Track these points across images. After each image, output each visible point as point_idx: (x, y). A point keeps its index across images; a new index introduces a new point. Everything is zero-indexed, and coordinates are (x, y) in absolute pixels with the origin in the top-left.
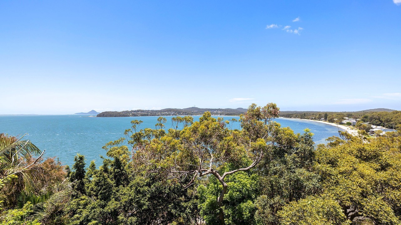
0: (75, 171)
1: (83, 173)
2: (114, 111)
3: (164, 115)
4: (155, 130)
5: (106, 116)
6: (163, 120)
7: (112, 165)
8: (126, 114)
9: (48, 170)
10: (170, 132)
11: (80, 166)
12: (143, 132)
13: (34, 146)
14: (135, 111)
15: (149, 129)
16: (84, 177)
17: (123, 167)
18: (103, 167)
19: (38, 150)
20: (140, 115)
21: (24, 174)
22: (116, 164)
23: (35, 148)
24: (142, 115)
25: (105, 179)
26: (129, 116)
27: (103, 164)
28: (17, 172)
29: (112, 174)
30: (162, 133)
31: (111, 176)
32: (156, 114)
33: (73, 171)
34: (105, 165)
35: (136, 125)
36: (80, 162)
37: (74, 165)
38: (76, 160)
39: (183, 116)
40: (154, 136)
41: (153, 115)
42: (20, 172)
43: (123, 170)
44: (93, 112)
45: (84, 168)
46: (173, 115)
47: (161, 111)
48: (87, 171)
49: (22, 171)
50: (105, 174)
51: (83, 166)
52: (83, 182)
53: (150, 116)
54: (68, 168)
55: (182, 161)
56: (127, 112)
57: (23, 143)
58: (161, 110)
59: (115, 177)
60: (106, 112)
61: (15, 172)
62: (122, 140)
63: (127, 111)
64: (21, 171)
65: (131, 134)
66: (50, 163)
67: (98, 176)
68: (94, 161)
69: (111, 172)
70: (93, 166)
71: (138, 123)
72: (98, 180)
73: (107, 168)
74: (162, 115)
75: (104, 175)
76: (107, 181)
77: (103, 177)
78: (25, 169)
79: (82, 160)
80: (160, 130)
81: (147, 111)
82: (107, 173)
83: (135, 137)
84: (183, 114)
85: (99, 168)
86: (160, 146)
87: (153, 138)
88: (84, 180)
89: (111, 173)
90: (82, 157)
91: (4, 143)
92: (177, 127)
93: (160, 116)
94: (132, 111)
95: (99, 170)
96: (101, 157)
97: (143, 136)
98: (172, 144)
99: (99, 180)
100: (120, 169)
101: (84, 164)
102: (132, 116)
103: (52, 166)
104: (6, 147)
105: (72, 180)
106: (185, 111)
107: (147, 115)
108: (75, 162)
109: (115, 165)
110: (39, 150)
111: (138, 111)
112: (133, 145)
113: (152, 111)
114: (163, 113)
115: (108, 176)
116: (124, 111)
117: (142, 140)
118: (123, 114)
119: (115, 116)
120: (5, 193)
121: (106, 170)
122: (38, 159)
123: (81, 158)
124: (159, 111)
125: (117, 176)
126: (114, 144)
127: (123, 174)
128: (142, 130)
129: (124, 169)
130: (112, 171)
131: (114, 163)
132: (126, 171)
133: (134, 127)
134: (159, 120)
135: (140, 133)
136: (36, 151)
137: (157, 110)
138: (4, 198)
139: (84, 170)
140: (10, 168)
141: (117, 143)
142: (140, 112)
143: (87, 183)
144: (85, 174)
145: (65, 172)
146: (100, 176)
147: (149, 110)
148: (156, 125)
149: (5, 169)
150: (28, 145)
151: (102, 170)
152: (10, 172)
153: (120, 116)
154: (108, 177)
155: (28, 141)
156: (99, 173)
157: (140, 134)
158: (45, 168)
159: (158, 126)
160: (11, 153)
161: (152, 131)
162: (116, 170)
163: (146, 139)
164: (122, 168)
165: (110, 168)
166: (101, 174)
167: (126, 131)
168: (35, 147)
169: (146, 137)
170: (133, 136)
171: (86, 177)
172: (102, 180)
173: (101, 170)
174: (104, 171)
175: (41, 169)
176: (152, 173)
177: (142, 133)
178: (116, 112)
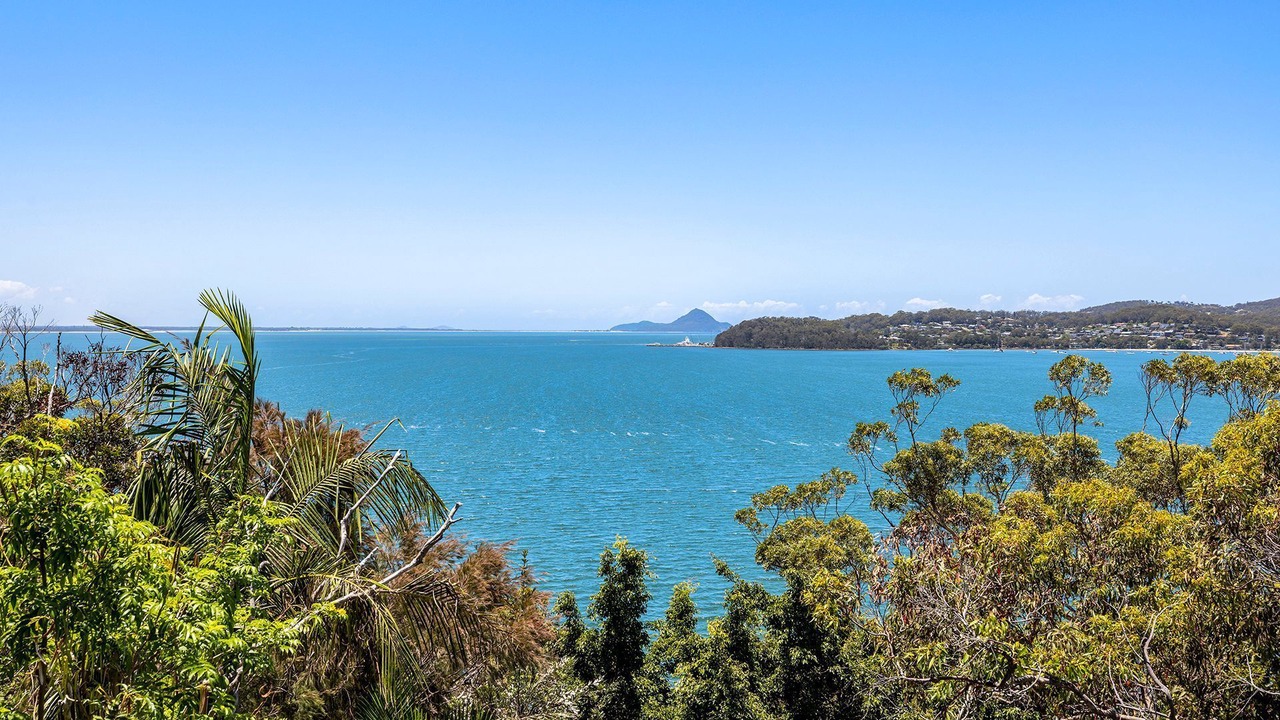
0: (601, 627)
1: (636, 644)
2: (802, 316)
3: (1098, 343)
4: (1034, 434)
5: (761, 345)
6: (1084, 375)
7: (774, 622)
8: (868, 331)
9: (478, 603)
10: (1133, 456)
11: (625, 605)
12: (961, 445)
13: (423, 480)
14: (919, 318)
15: (996, 427)
16: (642, 665)
17: (833, 642)
18: (724, 627)
19: (438, 503)
20: (949, 341)
21: (376, 608)
22: (795, 618)
23: (423, 494)
24: (961, 343)
25: (736, 695)
26: (883, 346)
27: (726, 612)
28: (352, 594)
29: (772, 670)
30: (1081, 462)
31: (768, 683)
32: (1045, 336)
33: (594, 624)
34: (737, 617)
35: (920, 399)
36: (627, 587)
37: (599, 594)
38: (607, 570)
39: (1235, 355)
40: (1026, 478)
41: (1026, 345)
42: (364, 597)
43: (833, 657)
44: (698, 317)
45: (643, 619)
46: (1161, 345)
47: (1078, 320)
48: (655, 637)
49: (372, 593)
50: (737, 670)
51: (637, 605)
52: (633, 691)
53: (1012, 346)
54: (568, 608)
55: (1196, 657)
56: (873, 321)
57: (383, 460)
58: (1080, 314)
59: (790, 691)
60: (759, 320)
61: (348, 596)
62: (836, 483)
63: (873, 316)
64: (366, 592)
65: (885, 453)
66: (486, 569)
67: (702, 672)
68: (690, 587)
69: (769, 661)
70: (683, 615)
71: (926, 388)
72: (700, 694)
73: (743, 634)
74: (1087, 343)
75: (731, 672)
76: (744, 710)
77: (728, 681)
78: (381, 582)
79: (633, 573)
80: (1063, 437)
81: (991, 315)
82: (745, 665)
83: (909, 468)
84: (1233, 340)
85: (710, 628)
86: (1048, 540)
87: (1022, 488)
88: (642, 683)
89: (768, 667)
90: (637, 558)
91: (316, 455)
92: (1181, 425)
93: (1070, 352)
94: (901, 318)
95: (707, 641)
96: (722, 571)
97: (955, 465)
98: (1131, 530)
99: (707, 696)
100: (819, 653)
101: (640, 599)
102: (901, 345)
103: (493, 589)
104: (323, 475)
105: (583, 672)
106: (1251, 318)
107: (994, 343)
108: (602, 582)
109: (789, 625)
110: (439, 501)
111: (938, 316)
112: (896, 517)
113: (1026, 319)
114: (1092, 332)
115: (751, 679)
116: (854, 318)
117: (955, 491)
118: (853, 331)
119: (809, 346)
120: (318, 687)
121: (740, 647)
122: (431, 545)
123: (632, 565)
124: (1065, 316)
125: (799, 686)
126: (794, 504)
127: (830, 684)
128: (956, 435)
129: (837, 651)
130: (775, 653)
131: (785, 609)
132: (848, 671)
133: (905, 410)
134: (1064, 374)
135: (942, 445)
136: (430, 508)
137: (1056, 314)
138: (315, 707)
139: (639, 625)
140: (331, 572)
141: (808, 496)
142: (947, 324)
143: (652, 700)
144: (644, 648)
145: (554, 625)
146: (708, 674)
147: (1003, 314)
148: (1043, 406)
149: (313, 573)
150: (397, 474)
151: (723, 645)
152: (329, 591)
153: (832, 347)
154: (753, 688)
155: (398, 454)
156: (708, 655)
157: (937, 455)
158: (464, 592)
159: (1051, 413)
160: (339, 501)
161: (1014, 443)
162: (795, 653)
163: (975, 489)
164: (826, 646)
165: (761, 634)
166: (714, 664)
167: (860, 431)
168: (427, 485)
169: (975, 477)
170: (899, 460)
171: (648, 668)
172: (721, 697)
173: (718, 640)
174: (730, 649)
175: (448, 591)
176: (1003, 705)
177: (950, 452)
178: (814, 321)
